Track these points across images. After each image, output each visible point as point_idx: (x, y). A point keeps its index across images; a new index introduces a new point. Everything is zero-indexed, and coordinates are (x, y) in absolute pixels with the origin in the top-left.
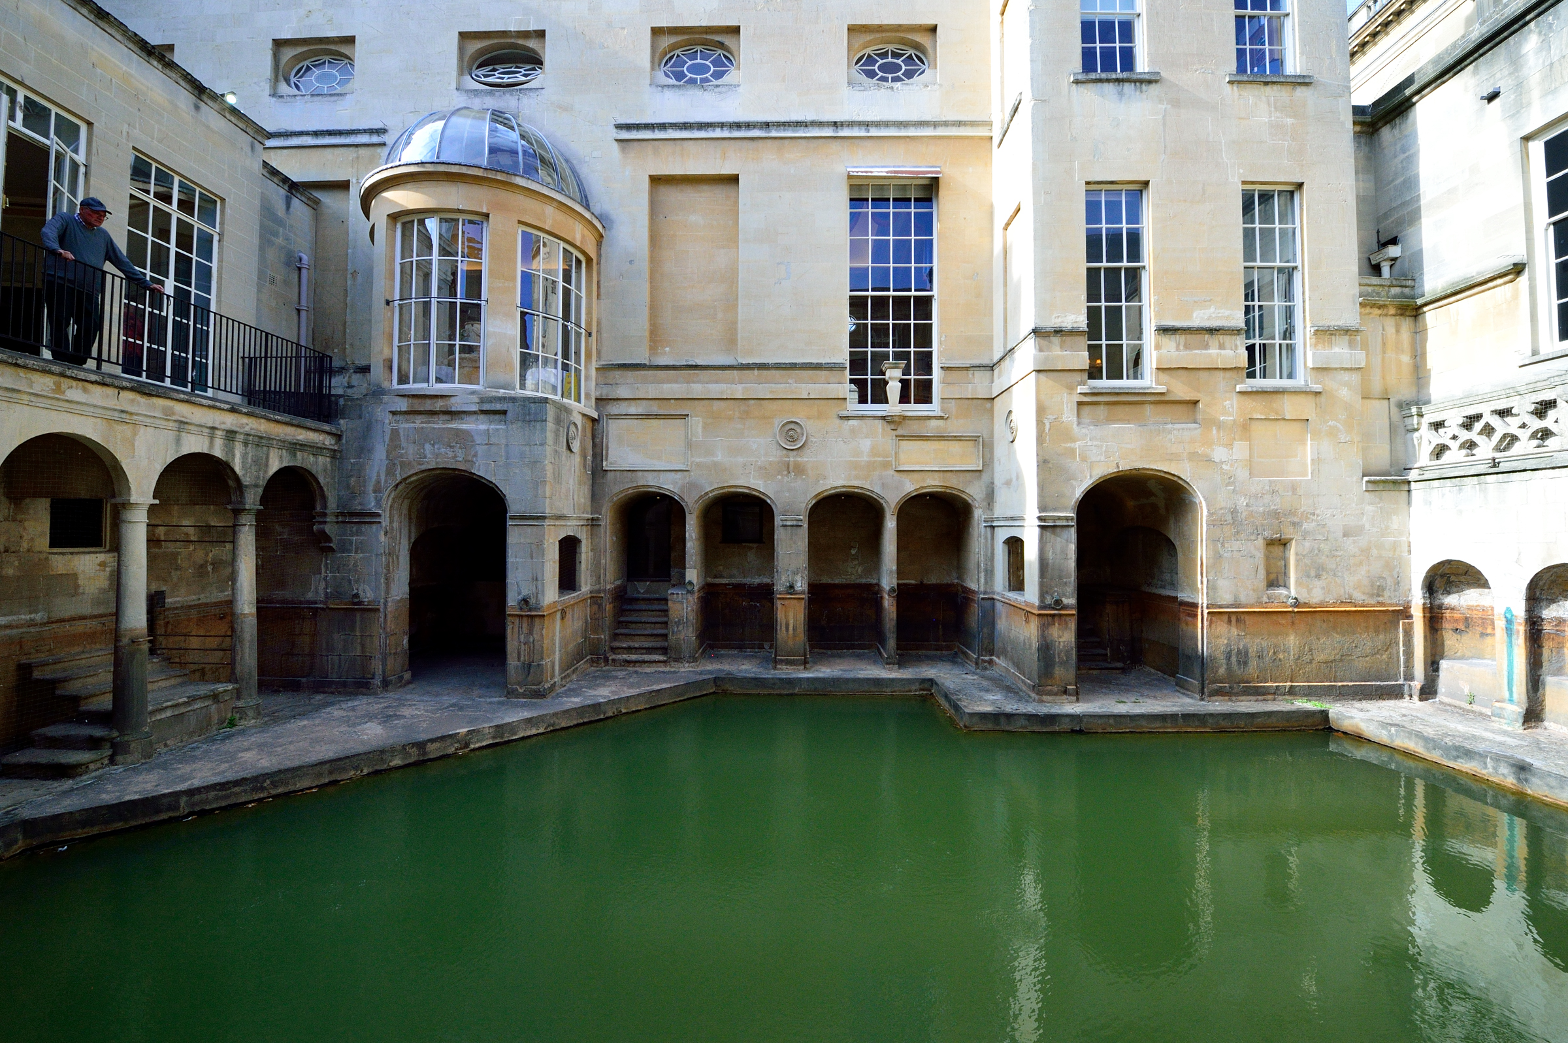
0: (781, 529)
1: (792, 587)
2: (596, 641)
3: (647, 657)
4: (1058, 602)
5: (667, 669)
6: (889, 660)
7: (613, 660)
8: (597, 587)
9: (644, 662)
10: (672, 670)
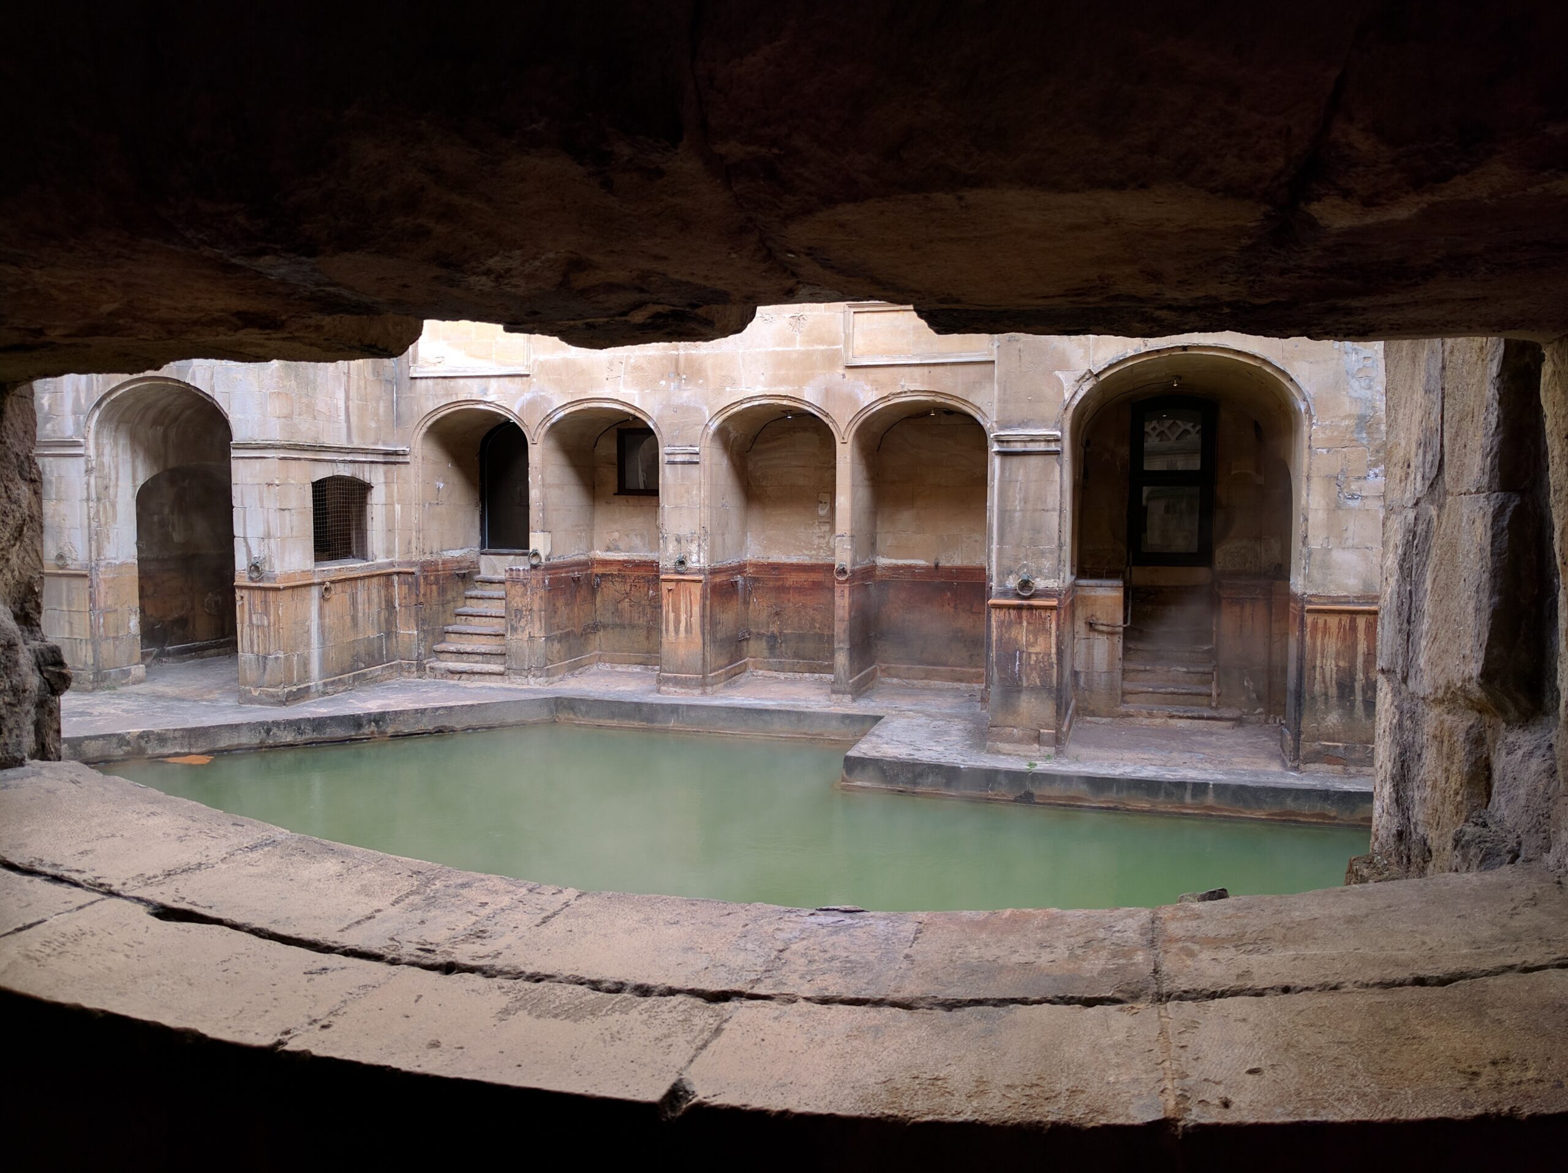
0: (668, 468)
1: (682, 563)
2: (406, 639)
3: (477, 667)
4: (1025, 584)
5: (507, 685)
6: (836, 686)
7: (432, 668)
8: (407, 559)
9: (473, 673)
10: (515, 686)
